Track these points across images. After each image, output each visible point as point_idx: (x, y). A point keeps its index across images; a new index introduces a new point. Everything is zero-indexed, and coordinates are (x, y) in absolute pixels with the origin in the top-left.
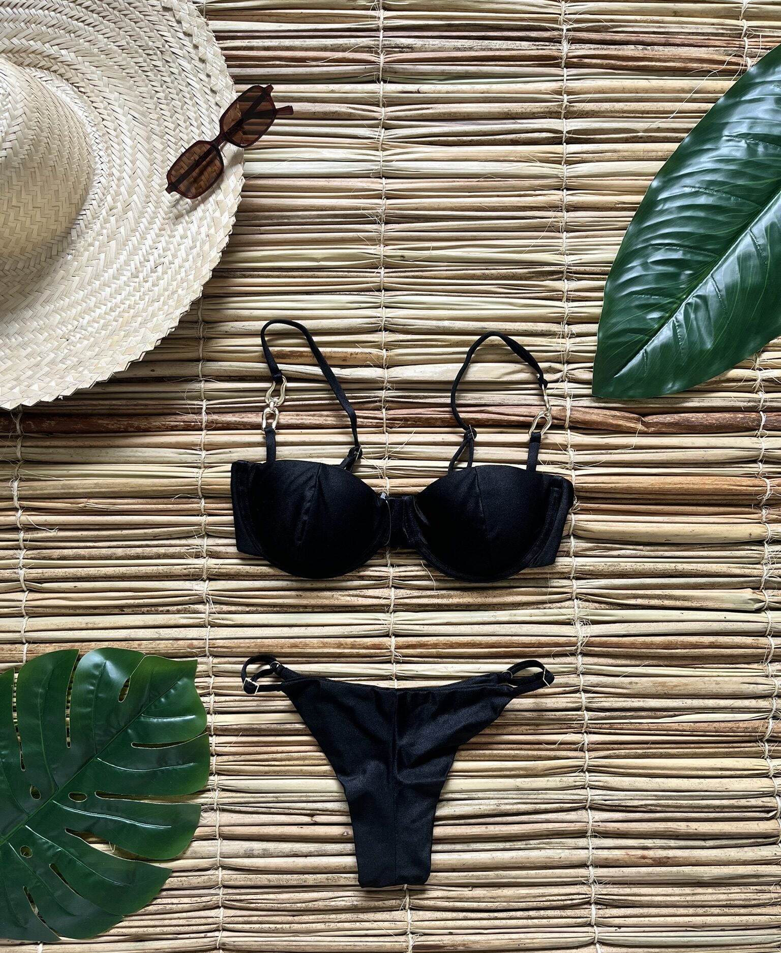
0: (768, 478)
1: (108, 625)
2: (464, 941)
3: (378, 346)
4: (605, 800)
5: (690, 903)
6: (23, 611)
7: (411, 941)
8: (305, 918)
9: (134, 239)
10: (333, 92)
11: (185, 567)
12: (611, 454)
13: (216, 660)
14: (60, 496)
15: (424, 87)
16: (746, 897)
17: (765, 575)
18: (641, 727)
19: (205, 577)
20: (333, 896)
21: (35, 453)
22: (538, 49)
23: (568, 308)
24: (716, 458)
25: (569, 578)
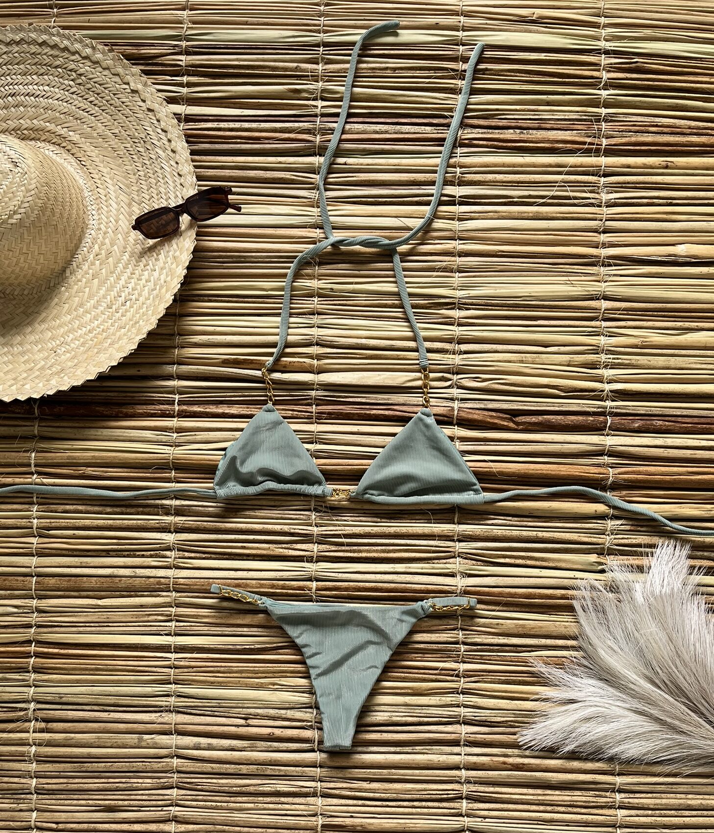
0: (612, 468)
1: (97, 565)
2: (361, 822)
3: (311, 357)
4: (475, 717)
5: (541, 802)
6: (34, 552)
7: (320, 821)
8: (240, 799)
9: (112, 279)
10: (280, 163)
11: (158, 521)
12: (488, 445)
13: (179, 594)
14: (66, 465)
15: (350, 161)
16: (586, 800)
17: (607, 542)
18: (505, 658)
19: (172, 530)
20: (261, 783)
21: (48, 431)
22: (438, 133)
23: (457, 331)
24: (570, 451)
25: (453, 541)
